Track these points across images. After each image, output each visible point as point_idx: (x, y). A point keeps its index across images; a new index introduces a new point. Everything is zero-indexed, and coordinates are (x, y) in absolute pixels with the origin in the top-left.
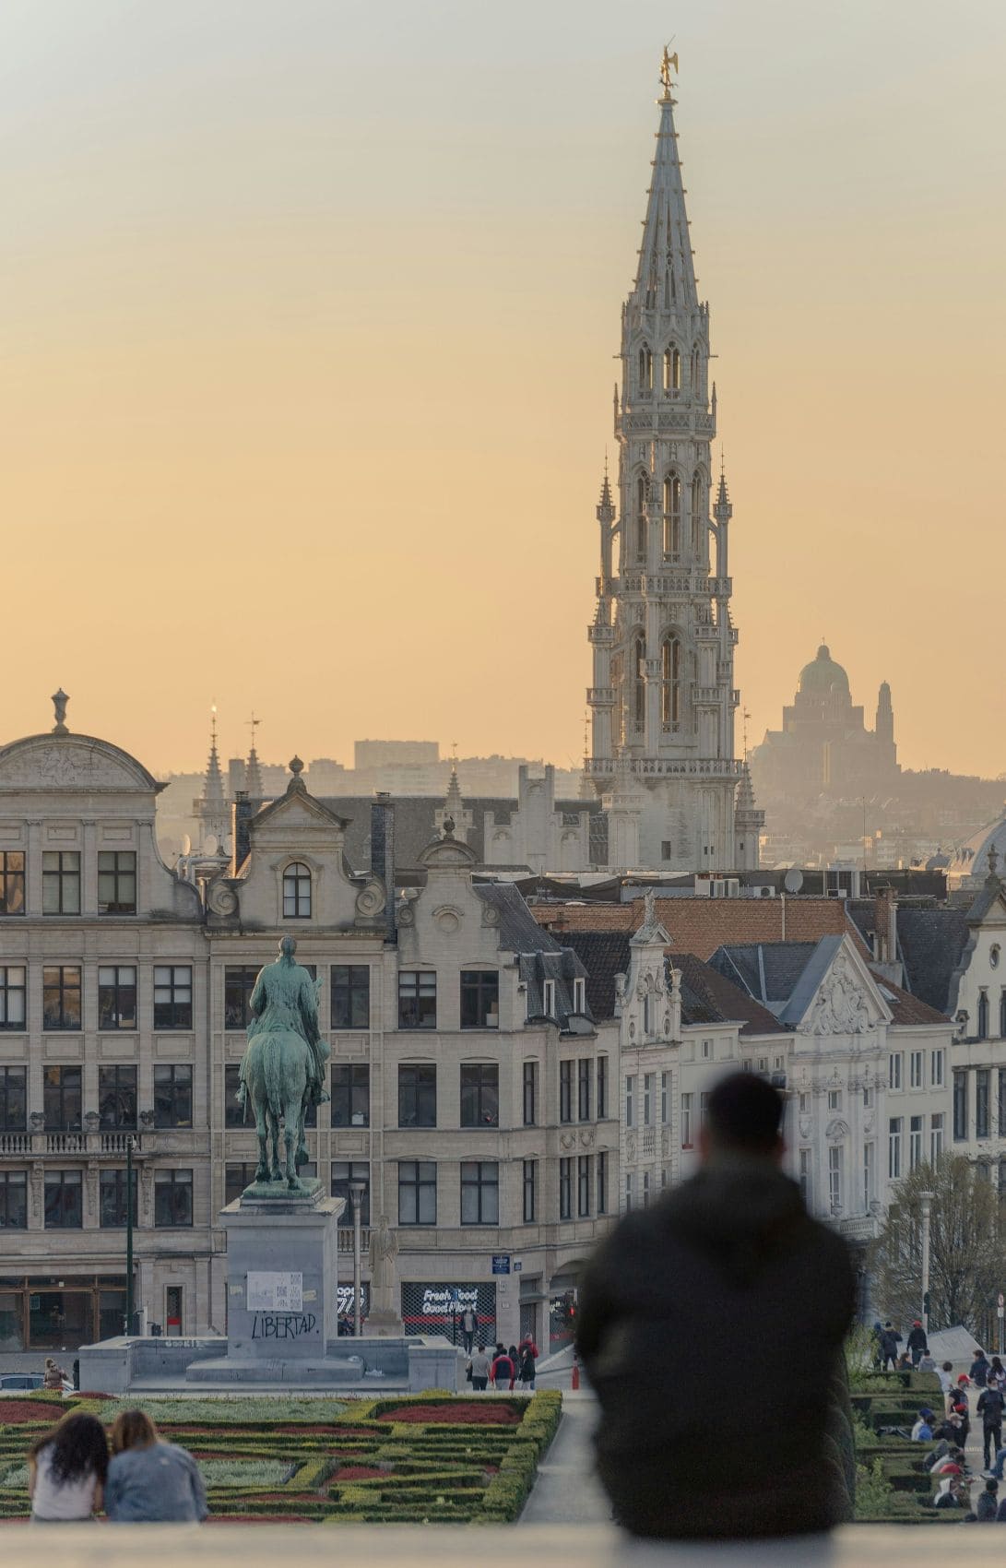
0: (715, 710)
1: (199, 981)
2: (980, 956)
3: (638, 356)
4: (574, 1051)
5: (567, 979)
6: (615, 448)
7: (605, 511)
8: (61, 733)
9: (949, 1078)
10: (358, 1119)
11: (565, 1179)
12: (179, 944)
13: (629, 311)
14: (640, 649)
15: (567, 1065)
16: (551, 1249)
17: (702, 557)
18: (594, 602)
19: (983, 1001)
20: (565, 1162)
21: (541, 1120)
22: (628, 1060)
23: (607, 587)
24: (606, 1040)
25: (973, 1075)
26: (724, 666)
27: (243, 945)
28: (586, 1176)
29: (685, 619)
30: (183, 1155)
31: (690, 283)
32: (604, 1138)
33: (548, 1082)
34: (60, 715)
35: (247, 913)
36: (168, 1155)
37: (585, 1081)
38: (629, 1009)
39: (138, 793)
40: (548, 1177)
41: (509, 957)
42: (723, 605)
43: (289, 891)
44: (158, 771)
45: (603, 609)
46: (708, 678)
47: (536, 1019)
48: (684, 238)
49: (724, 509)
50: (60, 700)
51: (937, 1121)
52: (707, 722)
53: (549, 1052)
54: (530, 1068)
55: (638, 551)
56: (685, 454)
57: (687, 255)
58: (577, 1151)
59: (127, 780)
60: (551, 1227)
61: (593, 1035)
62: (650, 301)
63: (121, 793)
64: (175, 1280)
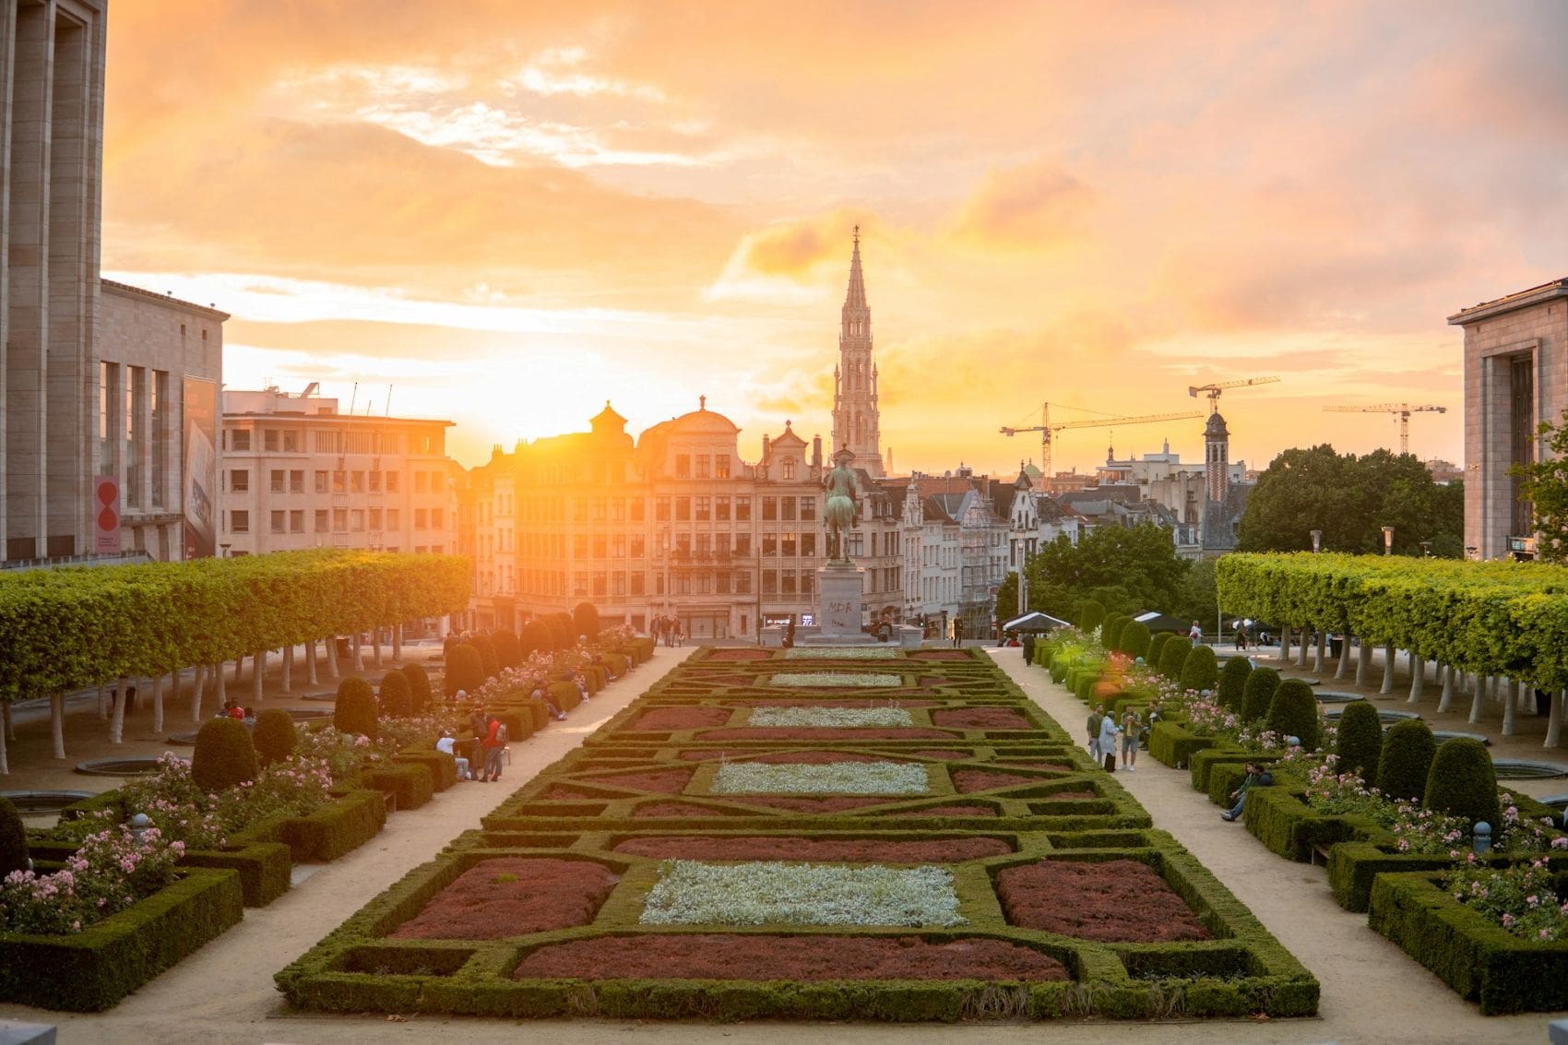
0: (873, 437)
1: (753, 502)
2: (1019, 500)
3: (847, 322)
4: (889, 529)
5: (885, 504)
6: (840, 353)
7: (837, 374)
8: (703, 410)
9: (1009, 543)
10: (811, 553)
11: (886, 576)
12: (746, 489)
13: (845, 310)
14: (849, 418)
15: (887, 534)
16: (881, 602)
17: (868, 388)
18: (834, 404)
19: (1020, 516)
20: (886, 570)
21: (878, 554)
22: (906, 533)
23: (837, 398)
24: (900, 526)
25: (1031, 542)
26: (876, 424)
27: (768, 490)
28: (892, 575)
29: (863, 408)
30: (747, 567)
31: (864, 299)
32: (899, 562)
33: (880, 539)
34: (703, 404)
35: (771, 477)
36: (742, 567)
37: (893, 541)
38: (906, 514)
39: (731, 433)
40: (881, 575)
41: (866, 494)
42: (875, 404)
43: (786, 468)
44: (738, 427)
45: (837, 405)
46: (871, 426)
47: (876, 517)
48: (862, 285)
49: (875, 374)
50: (703, 399)
51: (1005, 558)
52: (870, 442)
53: (881, 530)
54: (874, 535)
55: (847, 386)
56: (863, 355)
57: (863, 290)
58: (890, 566)
59: (727, 429)
60: (881, 594)
61: (895, 524)
62: (851, 306)
63: (725, 433)
64: (745, 613)
